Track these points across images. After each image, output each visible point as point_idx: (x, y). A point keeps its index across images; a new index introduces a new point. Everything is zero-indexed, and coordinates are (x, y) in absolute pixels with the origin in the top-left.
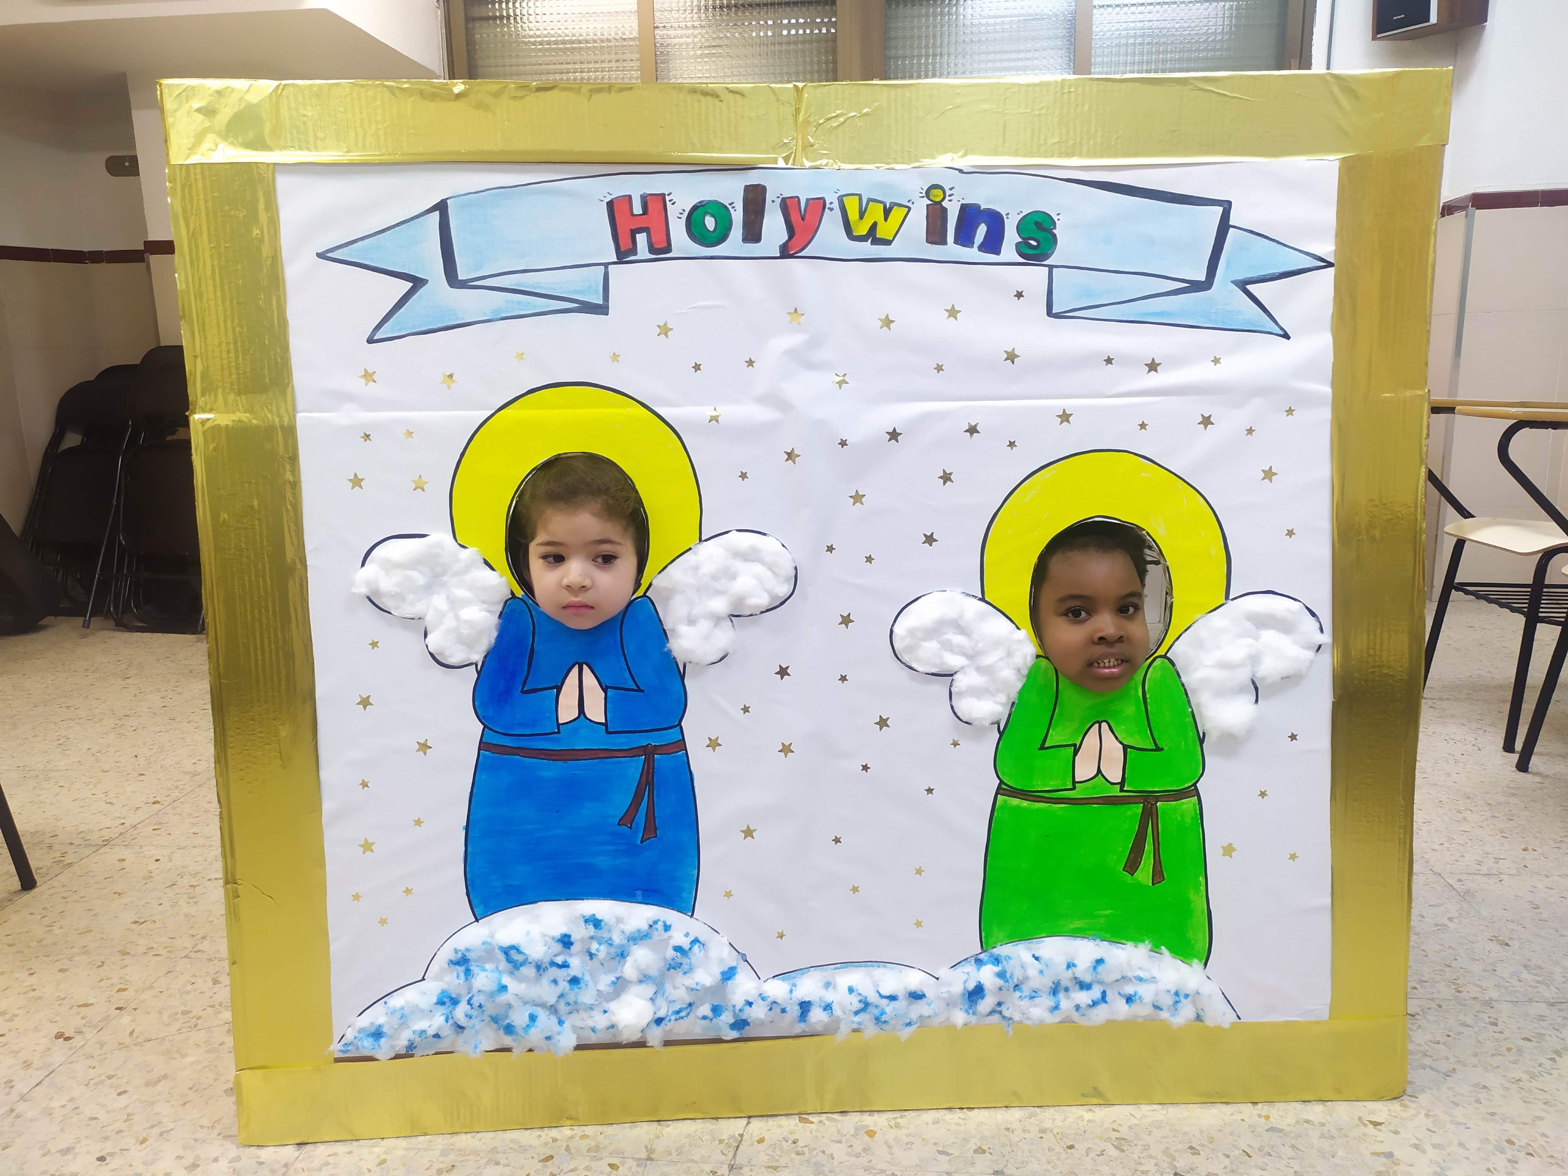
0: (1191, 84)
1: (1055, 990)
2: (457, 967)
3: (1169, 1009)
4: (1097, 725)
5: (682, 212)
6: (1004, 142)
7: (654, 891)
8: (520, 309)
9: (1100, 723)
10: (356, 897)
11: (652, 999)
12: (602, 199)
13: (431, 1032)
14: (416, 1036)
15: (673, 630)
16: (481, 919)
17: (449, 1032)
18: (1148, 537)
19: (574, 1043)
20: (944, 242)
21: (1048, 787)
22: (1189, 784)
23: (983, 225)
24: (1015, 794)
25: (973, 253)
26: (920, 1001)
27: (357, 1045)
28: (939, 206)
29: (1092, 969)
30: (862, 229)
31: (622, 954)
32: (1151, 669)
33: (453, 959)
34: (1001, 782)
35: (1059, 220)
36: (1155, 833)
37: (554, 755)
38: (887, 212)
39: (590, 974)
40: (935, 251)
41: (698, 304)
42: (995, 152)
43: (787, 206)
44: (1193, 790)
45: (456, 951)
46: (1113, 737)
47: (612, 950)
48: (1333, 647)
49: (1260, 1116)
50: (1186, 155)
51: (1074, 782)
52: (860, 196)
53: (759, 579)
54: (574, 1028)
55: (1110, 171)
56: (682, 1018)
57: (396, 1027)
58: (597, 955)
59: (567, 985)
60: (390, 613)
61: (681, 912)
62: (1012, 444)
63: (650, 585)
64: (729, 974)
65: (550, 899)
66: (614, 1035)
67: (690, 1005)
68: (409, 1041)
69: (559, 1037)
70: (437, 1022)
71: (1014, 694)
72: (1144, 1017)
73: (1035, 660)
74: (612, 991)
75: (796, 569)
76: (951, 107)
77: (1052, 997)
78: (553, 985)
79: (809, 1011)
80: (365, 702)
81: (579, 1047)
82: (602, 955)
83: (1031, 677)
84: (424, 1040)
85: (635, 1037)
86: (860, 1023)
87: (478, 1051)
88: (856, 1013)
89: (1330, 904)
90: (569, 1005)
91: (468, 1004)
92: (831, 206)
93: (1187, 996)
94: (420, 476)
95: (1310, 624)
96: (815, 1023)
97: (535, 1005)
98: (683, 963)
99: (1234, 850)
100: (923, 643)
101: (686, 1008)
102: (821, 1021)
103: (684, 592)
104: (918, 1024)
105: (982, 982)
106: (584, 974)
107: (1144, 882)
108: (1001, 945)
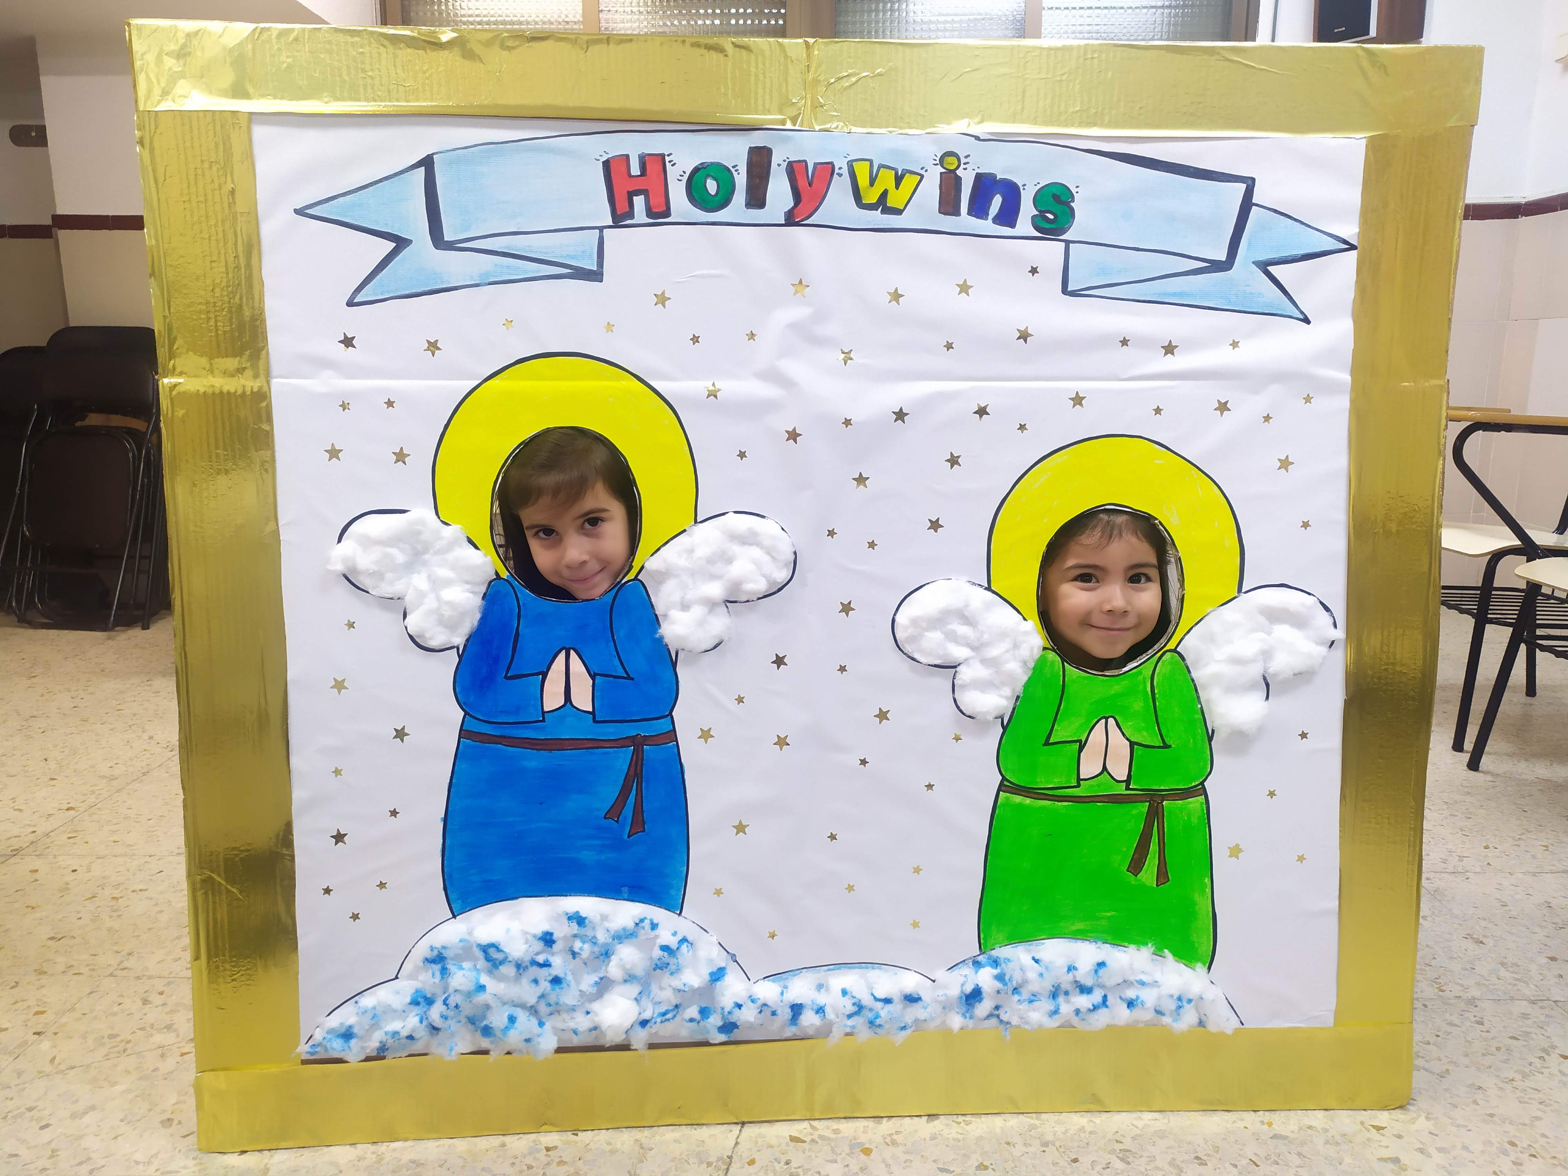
0: (1219, 54)
1: (1055, 994)
2: (433, 965)
3: (1171, 1015)
4: (1103, 721)
5: (683, 173)
6: (1023, 108)
7: (641, 888)
8: (510, 274)
9: (1107, 718)
10: (327, 891)
11: (636, 999)
12: (599, 158)
13: (405, 1033)
14: (389, 1037)
15: (665, 616)
16: (458, 915)
17: (423, 1033)
18: (1160, 527)
19: (555, 1045)
20: (956, 212)
21: (1052, 784)
22: (1197, 783)
23: (998, 196)
24: (1018, 791)
25: (987, 226)
26: (915, 1005)
27: (326, 1047)
28: (953, 175)
29: (1093, 973)
30: (871, 197)
31: (606, 953)
32: (1160, 664)
33: (428, 957)
34: (1004, 778)
35: (1077, 192)
36: (1161, 832)
37: (538, 744)
38: (899, 180)
39: (572, 974)
40: (948, 222)
41: (698, 273)
42: (1013, 119)
43: (794, 170)
44: (1200, 788)
45: (432, 949)
46: (1120, 734)
47: (596, 949)
48: (1347, 643)
49: (1262, 1122)
50: (1210, 129)
51: (1079, 779)
52: (871, 161)
53: (757, 563)
54: (556, 1031)
55: (1132, 143)
56: (668, 1020)
57: (367, 1027)
58: (578, 953)
59: (548, 985)
60: (368, 592)
61: (669, 910)
62: (1022, 427)
63: (642, 567)
64: (718, 975)
65: (533, 895)
66: (596, 1037)
67: (677, 1006)
68: (381, 1042)
69: (540, 1040)
70: (411, 1022)
71: (1019, 689)
72: (1145, 1021)
73: (1041, 652)
74: (595, 992)
75: (795, 553)
76: (968, 69)
77: (1051, 1001)
78: (533, 985)
79: (801, 1014)
80: (339, 685)
81: (560, 1050)
82: (585, 954)
83: (1038, 669)
84: (397, 1042)
85: (619, 1039)
86: (853, 1027)
87: (453, 1053)
88: (850, 1016)
89: (1337, 907)
90: (550, 1006)
91: (444, 1004)
92: (840, 172)
93: (1190, 1001)
94: (402, 448)
95: (1324, 619)
96: (808, 1027)
97: (514, 1006)
98: (670, 963)
99: (1241, 851)
100: (927, 633)
101: (672, 1010)
102: (813, 1024)
103: (677, 576)
104: (913, 1028)
105: (980, 985)
106: (566, 974)
107: (1148, 884)
108: (1000, 947)
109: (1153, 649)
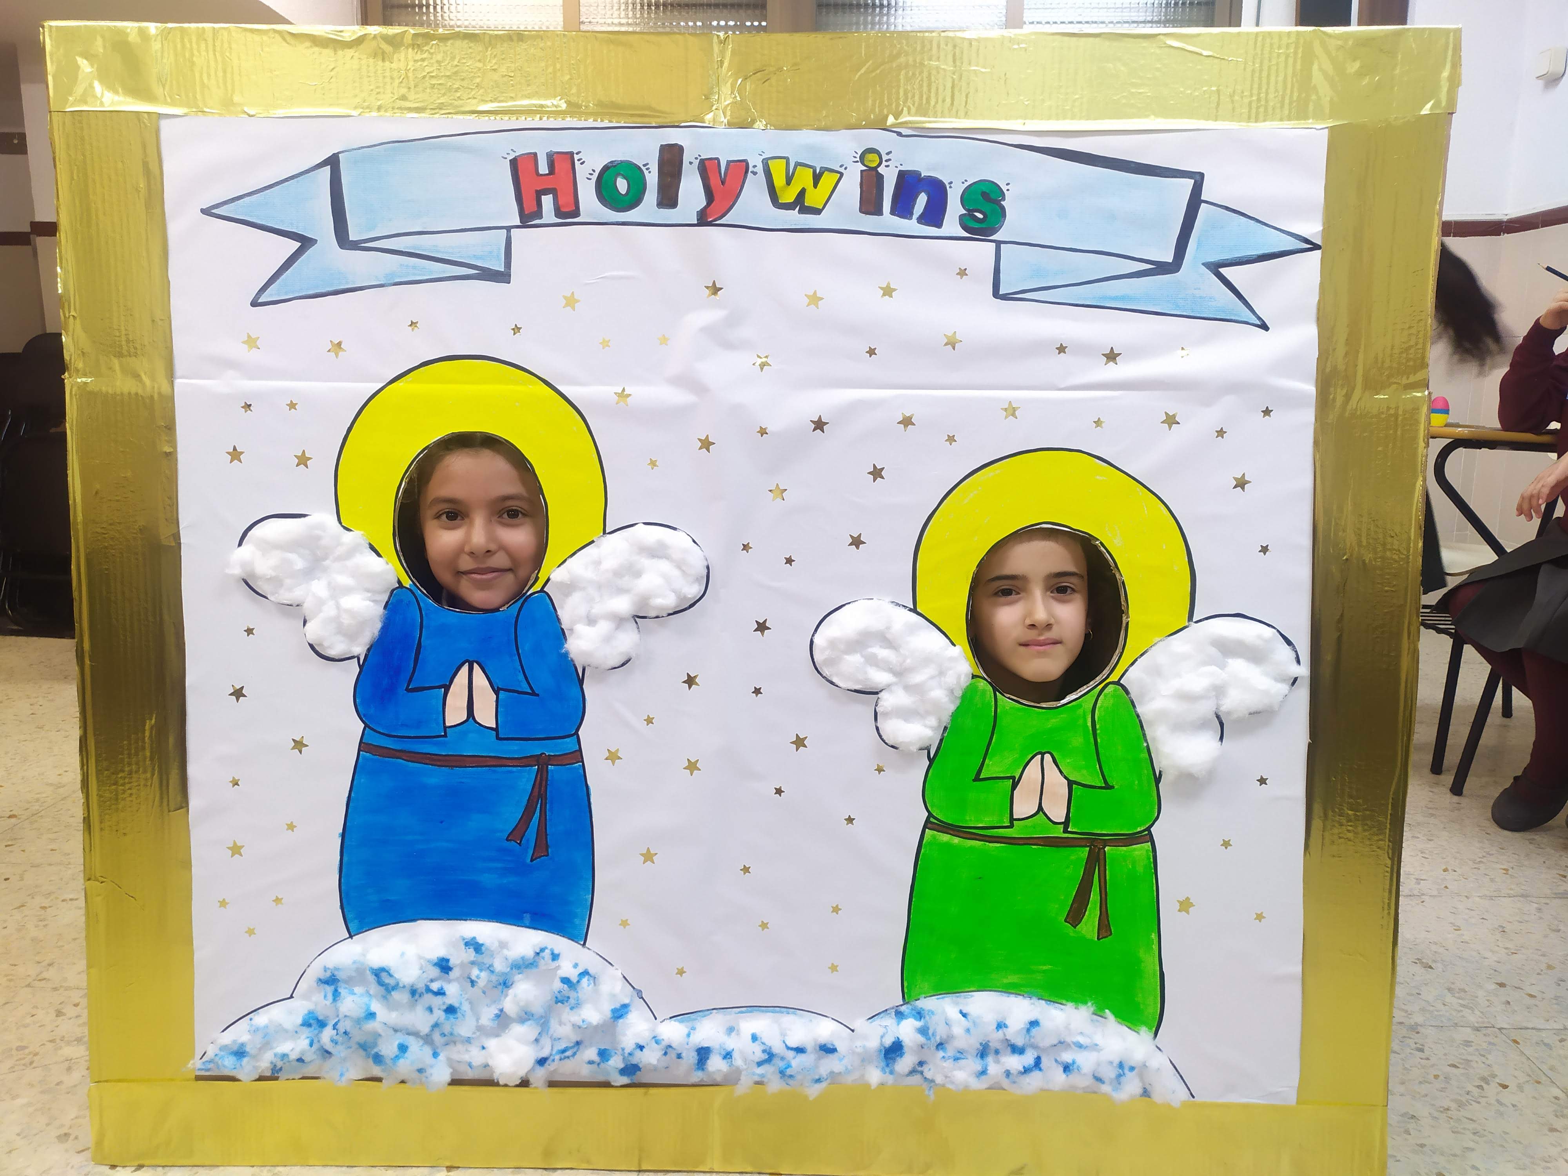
0: (1159, 40)
1: (984, 1052)
2: (326, 986)
3: (1111, 1083)
4: (1040, 756)
5: (592, 172)
7: (543, 915)
8: (415, 274)
9: (1043, 754)
10: (223, 903)
11: (534, 1039)
12: (506, 156)
13: (294, 1056)
14: (280, 1059)
15: (571, 630)
16: (354, 935)
17: (315, 1057)
18: (1102, 548)
19: (447, 1078)
20: (878, 212)
21: (982, 823)
22: (1142, 829)
23: (923, 193)
24: (945, 830)
25: (911, 225)
26: (831, 1056)
27: (219, 1064)
28: (874, 173)
29: (1025, 1031)
30: (789, 196)
32: (1102, 697)
33: (322, 977)
34: (930, 815)
35: (1008, 190)
36: (1102, 880)
37: (439, 760)
38: (817, 178)
39: (470, 1003)
40: (870, 222)
41: (608, 274)
43: (706, 167)
44: (1146, 835)
45: (325, 969)
46: (1058, 771)
47: (494, 978)
48: (1312, 680)
53: (666, 577)
54: (450, 1062)
55: (1066, 136)
56: (568, 1057)
57: (259, 1046)
58: (477, 982)
59: (442, 1014)
60: (267, 598)
61: (573, 940)
62: (951, 439)
63: (548, 580)
64: (620, 1013)
65: (430, 917)
66: (491, 1072)
67: (578, 1043)
68: (272, 1063)
69: (433, 1071)
70: (301, 1045)
71: (946, 719)
72: (1083, 1088)
73: (970, 681)
74: (493, 1026)
75: (708, 568)
77: (978, 1061)
78: (427, 1013)
79: (708, 1058)
80: (238, 694)
81: (455, 1082)
82: (483, 982)
83: (967, 697)
84: (287, 1064)
85: (517, 1077)
86: (762, 1076)
87: (344, 1079)
88: (760, 1064)
89: (1301, 973)
90: (445, 1036)
91: (334, 1029)
92: (755, 170)
93: (1132, 1069)
94: (304, 451)
95: (1284, 653)
96: (714, 1072)
97: (409, 1034)
98: (571, 996)
99: (1192, 905)
100: (845, 656)
101: (572, 1048)
102: (720, 1071)
103: (584, 589)
104: (828, 1081)
105: (901, 1039)
106: (461, 1004)
107: (1088, 937)
108: (925, 998)
109: (1094, 681)
